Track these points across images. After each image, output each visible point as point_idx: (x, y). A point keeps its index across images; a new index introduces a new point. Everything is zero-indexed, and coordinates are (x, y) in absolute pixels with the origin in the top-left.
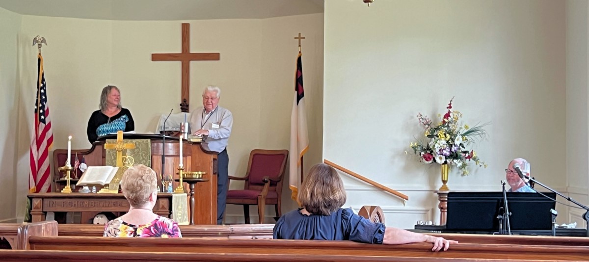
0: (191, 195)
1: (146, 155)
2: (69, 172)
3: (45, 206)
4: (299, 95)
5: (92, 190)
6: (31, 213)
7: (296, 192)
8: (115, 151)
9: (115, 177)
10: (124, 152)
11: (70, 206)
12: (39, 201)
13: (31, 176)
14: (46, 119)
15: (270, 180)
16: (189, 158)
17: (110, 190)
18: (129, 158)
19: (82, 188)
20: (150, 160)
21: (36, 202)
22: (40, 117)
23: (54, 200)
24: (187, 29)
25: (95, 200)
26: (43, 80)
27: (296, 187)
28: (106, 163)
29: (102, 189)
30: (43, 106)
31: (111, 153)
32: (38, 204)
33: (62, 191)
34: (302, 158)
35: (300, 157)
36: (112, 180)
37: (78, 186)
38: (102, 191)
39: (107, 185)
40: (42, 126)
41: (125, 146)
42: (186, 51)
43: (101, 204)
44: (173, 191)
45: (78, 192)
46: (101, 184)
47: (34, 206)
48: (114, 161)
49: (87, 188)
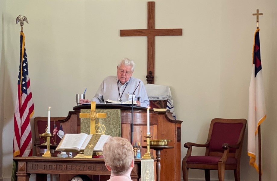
0: (158, 161)
1: (117, 123)
2: (49, 138)
3: (28, 168)
4: (257, 67)
5: (69, 155)
6: (16, 174)
7: (254, 158)
8: (89, 120)
9: (90, 143)
10: (97, 120)
11: (50, 169)
12: (23, 164)
13: (16, 141)
14: (28, 90)
15: (230, 147)
16: (155, 127)
17: (85, 155)
18: (101, 126)
19: (61, 153)
20: (120, 129)
21: (21, 165)
22: (22, 88)
23: (36, 163)
24: (152, 7)
25: (72, 164)
26: (25, 54)
27: (254, 154)
28: (81, 130)
29: (78, 155)
30: (25, 79)
31: (85, 121)
32: (22, 167)
33: (43, 155)
34: (259, 127)
35: (258, 126)
36: (87, 146)
37: (56, 151)
38: (78, 156)
39: (82, 151)
40: (24, 96)
41: (98, 115)
42: (152, 27)
43: (78, 168)
44: (141, 157)
45: (57, 156)
46: (77, 149)
47: (19, 168)
48: (88, 129)
49: (65, 153)
